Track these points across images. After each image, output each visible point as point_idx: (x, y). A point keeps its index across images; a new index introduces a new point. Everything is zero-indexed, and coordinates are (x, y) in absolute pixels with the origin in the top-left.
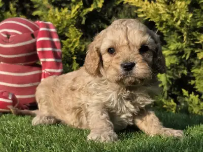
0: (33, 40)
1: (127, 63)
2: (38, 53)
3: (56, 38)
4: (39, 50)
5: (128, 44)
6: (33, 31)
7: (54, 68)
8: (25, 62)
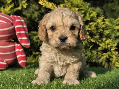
0: (13, 27)
1: (63, 37)
2: (17, 34)
3: (25, 25)
4: (17, 33)
5: (64, 25)
6: (12, 21)
7: (26, 43)
8: (7, 39)
